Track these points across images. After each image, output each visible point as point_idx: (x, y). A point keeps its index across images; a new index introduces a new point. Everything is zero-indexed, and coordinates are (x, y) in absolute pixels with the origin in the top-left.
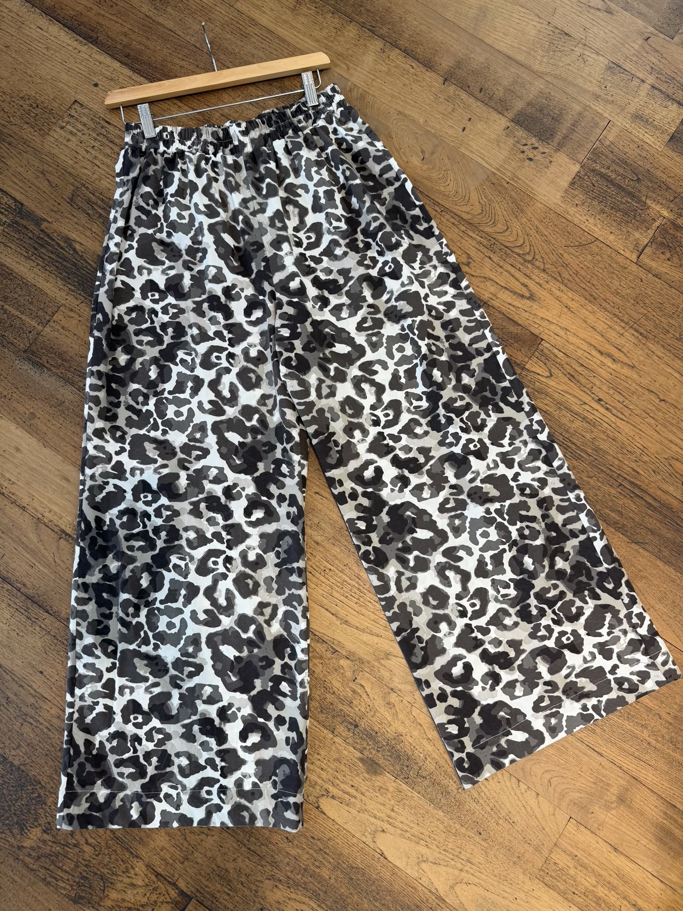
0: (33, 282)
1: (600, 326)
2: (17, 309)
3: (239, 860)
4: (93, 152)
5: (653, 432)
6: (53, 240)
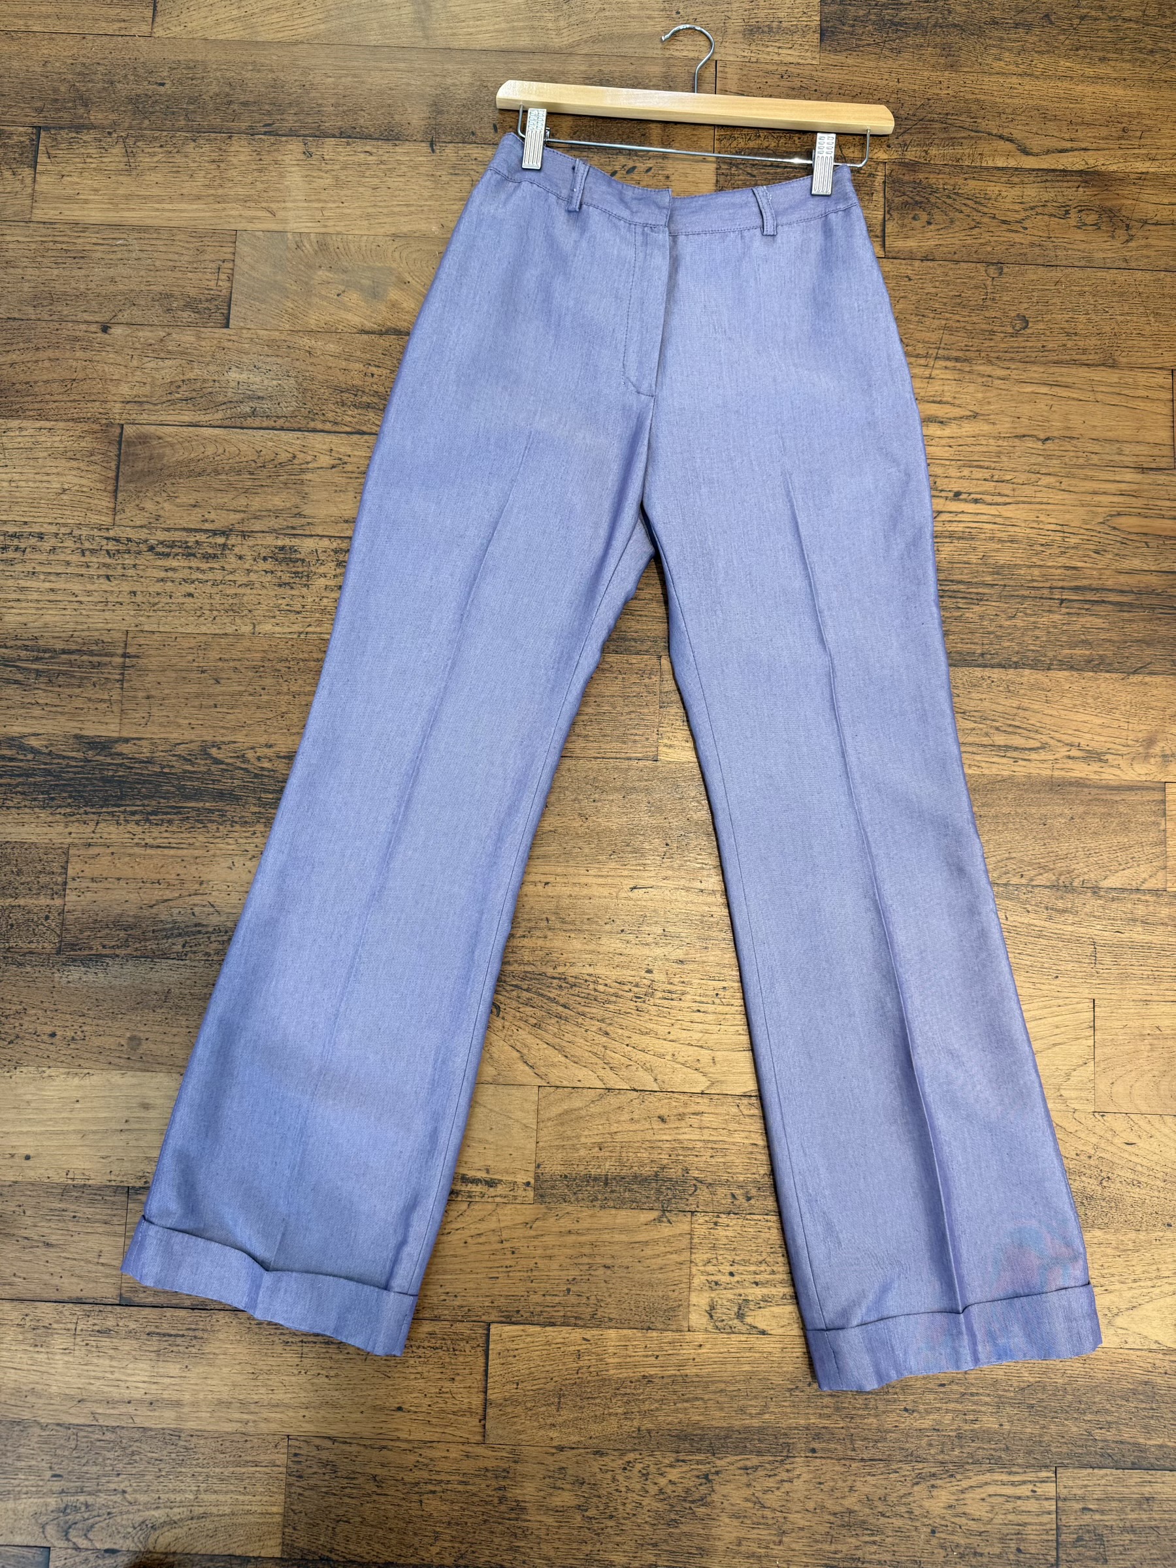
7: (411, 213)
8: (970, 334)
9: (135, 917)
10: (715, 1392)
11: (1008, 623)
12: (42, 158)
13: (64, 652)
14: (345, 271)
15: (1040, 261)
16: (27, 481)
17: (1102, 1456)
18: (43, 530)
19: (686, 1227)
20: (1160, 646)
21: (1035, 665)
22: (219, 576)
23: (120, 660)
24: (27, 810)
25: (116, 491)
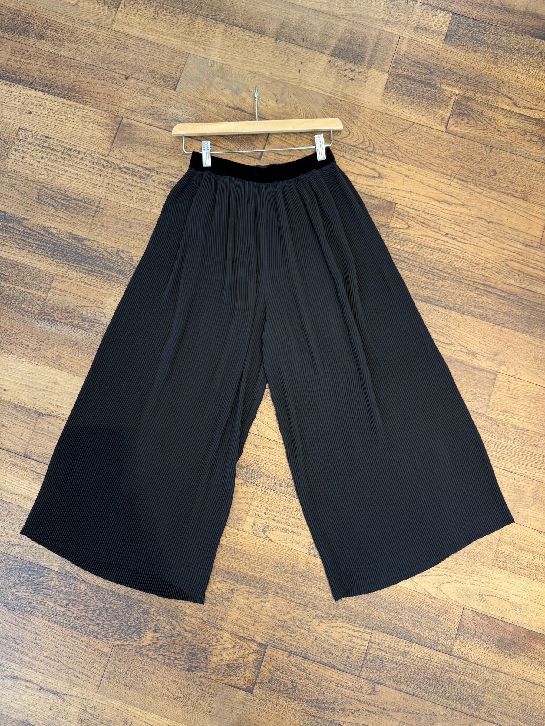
0: (29, 264)
1: (433, 183)
2: (25, 287)
3: (291, 611)
4: (43, 161)
5: (489, 246)
6: (34, 231)
7: (260, 65)
8: (471, 172)
9: (73, 309)
10: (245, 558)
11: (452, 291)
12: (122, 5)
13: (75, 199)
14: (227, 81)
15: (509, 150)
16: (80, 129)
17: (392, 630)
18: (80, 150)
19: (253, 490)
20: (512, 317)
21: (458, 310)
22: (143, 186)
23: (95, 208)
24: (43, 256)
25: (113, 142)
